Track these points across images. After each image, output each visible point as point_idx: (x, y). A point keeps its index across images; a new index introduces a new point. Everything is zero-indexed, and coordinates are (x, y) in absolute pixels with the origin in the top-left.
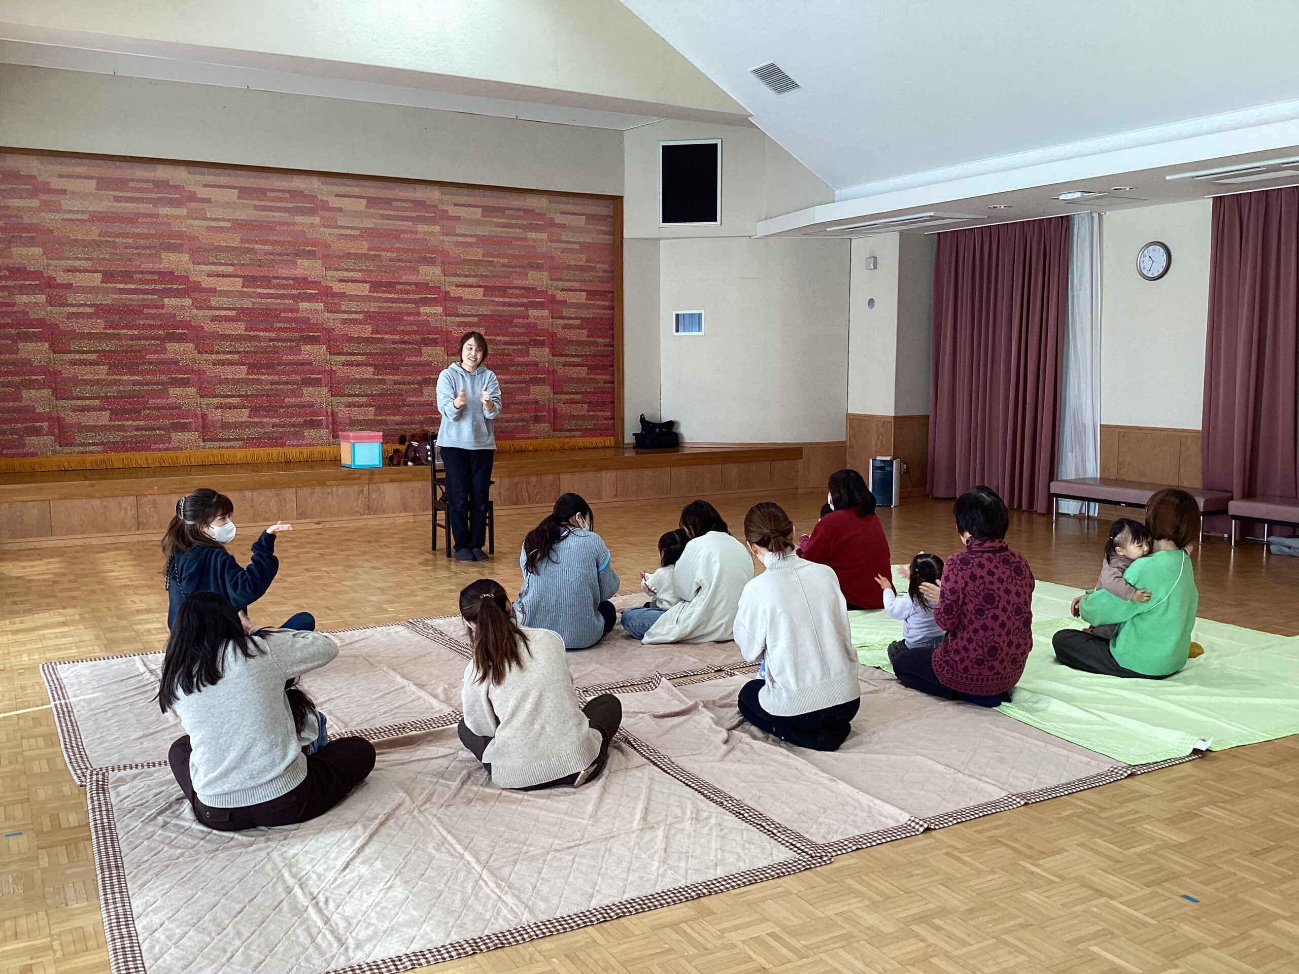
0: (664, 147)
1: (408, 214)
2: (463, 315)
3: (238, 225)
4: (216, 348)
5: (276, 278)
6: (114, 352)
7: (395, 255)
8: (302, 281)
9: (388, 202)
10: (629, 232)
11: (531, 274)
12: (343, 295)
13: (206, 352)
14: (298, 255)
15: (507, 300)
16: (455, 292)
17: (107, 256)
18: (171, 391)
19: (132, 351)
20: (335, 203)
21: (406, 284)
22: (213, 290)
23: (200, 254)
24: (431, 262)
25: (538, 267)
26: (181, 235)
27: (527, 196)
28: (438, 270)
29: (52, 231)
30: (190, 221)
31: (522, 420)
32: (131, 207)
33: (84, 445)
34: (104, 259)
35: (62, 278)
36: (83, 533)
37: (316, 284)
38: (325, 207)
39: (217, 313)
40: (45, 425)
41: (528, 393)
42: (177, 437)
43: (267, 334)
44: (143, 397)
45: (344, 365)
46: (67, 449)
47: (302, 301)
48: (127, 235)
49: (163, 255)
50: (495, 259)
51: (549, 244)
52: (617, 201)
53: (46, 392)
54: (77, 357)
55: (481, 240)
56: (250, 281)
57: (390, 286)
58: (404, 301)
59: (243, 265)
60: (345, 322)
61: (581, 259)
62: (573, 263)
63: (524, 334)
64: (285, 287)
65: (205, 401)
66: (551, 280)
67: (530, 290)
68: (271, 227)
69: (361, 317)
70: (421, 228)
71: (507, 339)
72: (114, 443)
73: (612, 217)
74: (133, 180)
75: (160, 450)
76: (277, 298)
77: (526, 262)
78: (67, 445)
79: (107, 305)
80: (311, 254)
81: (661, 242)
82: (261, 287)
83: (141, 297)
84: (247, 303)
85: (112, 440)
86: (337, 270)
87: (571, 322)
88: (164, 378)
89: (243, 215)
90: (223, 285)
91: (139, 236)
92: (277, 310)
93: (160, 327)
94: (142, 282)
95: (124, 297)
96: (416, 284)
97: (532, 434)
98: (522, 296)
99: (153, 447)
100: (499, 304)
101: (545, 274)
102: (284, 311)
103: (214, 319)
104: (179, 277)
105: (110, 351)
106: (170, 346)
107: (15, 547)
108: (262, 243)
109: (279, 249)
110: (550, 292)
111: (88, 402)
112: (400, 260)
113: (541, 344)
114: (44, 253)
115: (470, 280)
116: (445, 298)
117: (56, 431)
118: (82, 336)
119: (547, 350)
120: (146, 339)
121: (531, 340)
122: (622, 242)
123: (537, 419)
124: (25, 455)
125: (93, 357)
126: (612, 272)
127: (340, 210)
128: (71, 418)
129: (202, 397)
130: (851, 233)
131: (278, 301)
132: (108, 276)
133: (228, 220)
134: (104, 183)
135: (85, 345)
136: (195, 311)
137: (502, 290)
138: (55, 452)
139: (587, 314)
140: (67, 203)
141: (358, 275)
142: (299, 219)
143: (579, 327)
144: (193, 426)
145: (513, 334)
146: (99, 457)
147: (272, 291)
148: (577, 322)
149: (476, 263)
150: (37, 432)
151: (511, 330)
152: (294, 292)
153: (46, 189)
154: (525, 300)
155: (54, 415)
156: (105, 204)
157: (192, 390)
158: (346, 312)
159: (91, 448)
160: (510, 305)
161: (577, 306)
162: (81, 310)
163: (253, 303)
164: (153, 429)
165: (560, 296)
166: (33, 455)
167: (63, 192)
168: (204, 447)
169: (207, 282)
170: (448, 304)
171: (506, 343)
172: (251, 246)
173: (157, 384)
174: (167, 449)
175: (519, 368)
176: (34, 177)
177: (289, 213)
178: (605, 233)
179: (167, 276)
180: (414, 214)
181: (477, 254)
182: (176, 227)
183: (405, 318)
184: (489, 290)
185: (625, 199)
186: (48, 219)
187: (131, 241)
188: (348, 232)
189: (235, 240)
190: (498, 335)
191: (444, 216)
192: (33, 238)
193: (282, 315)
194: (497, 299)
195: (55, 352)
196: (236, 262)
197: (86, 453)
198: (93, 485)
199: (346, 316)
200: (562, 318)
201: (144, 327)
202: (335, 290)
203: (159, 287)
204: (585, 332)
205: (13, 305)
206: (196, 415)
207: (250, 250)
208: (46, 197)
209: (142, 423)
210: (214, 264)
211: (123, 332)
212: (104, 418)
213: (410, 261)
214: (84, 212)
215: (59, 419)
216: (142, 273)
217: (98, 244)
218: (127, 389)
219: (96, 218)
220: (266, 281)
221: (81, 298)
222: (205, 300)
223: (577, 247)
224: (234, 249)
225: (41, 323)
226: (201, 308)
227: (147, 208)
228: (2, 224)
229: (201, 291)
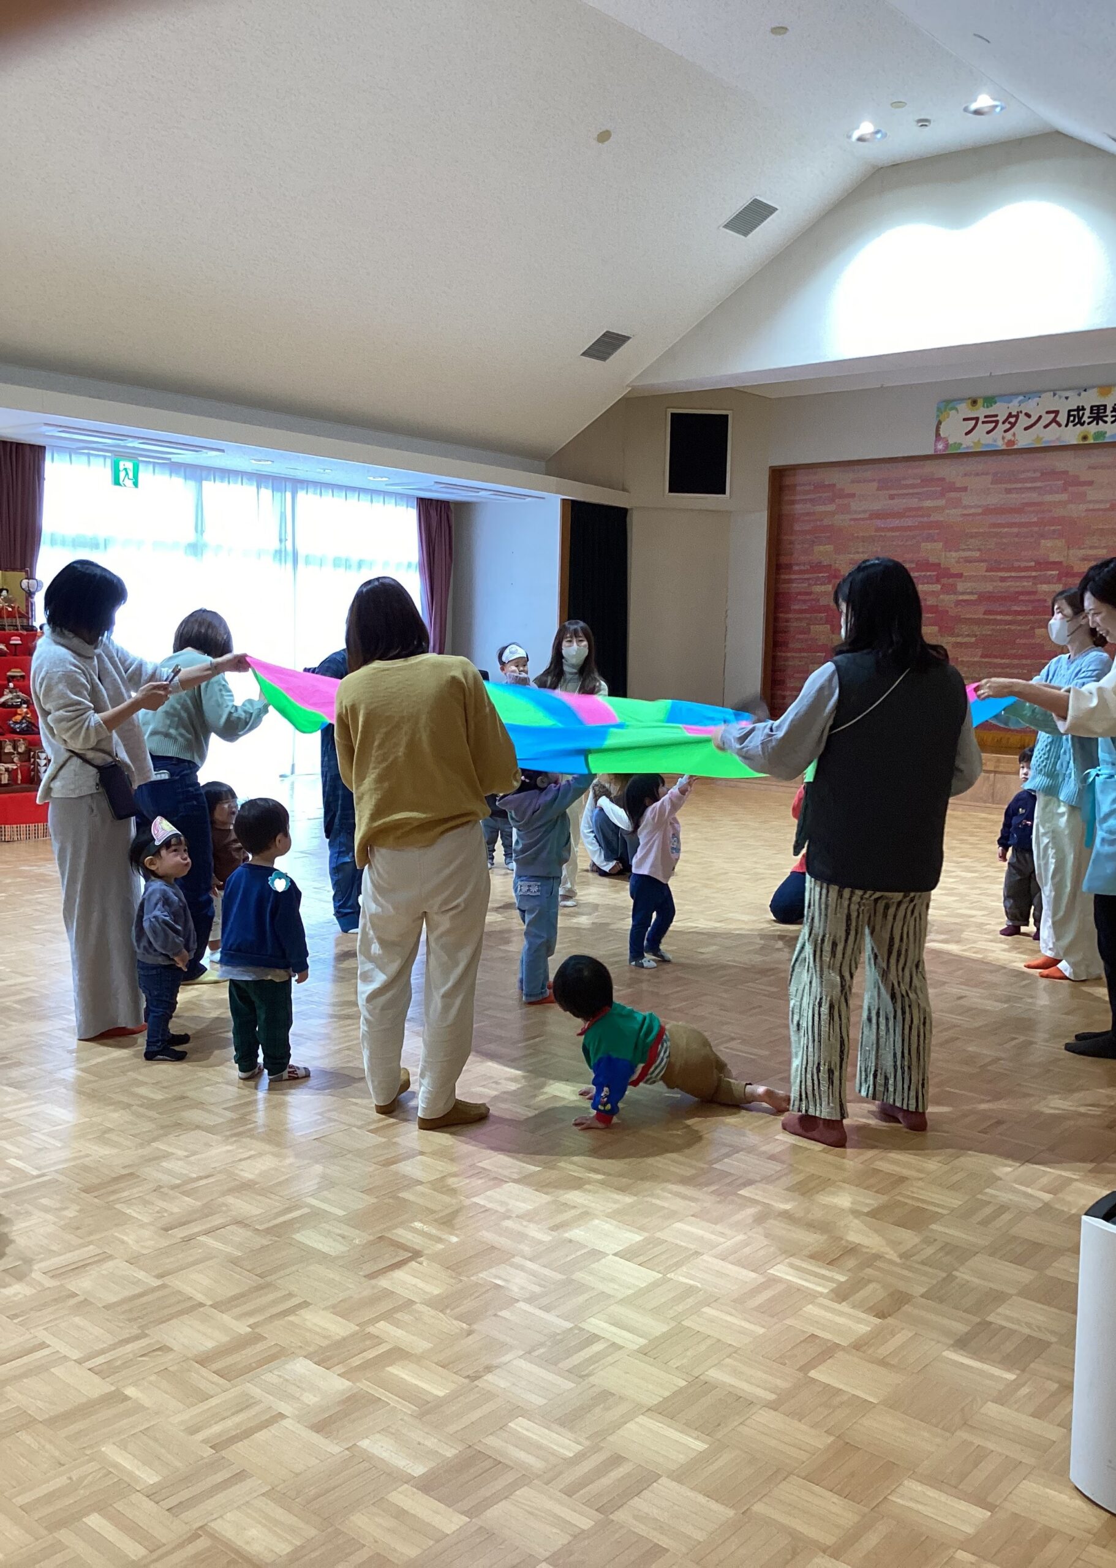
3: (988, 511)
4: (956, 631)
5: (1018, 560)
8: (1044, 564)
13: (950, 636)
14: (1042, 536)
20: (1086, 475)
22: (960, 576)
23: (952, 541)
26: (938, 525)
29: (841, 530)
30: (947, 511)
32: (899, 504)
37: (1058, 564)
38: (1076, 482)
39: (961, 597)
43: (1004, 618)
47: (1041, 583)
48: (898, 529)
56: (994, 565)
59: (990, 549)
64: (1027, 569)
68: (1020, 509)
74: (903, 478)
76: (1017, 581)
80: (1056, 534)
82: (1003, 570)
84: (989, 587)
89: (993, 500)
90: (970, 570)
91: (905, 528)
92: (1017, 592)
102: (1023, 594)
104: (934, 564)
108: (1009, 526)
109: (1024, 531)
114: (835, 549)
127: (1091, 483)
131: (1019, 584)
133: (980, 507)
134: (883, 485)
140: (854, 505)
142: (1048, 498)
147: (1013, 574)
152: (1034, 574)
153: (842, 494)
156: (881, 503)
163: (995, 587)
167: (853, 495)
169: (956, 568)
172: (999, 530)
176: (834, 485)
177: (1039, 493)
179: (924, 565)
182: (936, 517)
186: (841, 520)
187: (897, 533)
188: (1099, 506)
189: (984, 526)
192: (828, 537)
193: (1022, 597)
196: (983, 547)
205: (811, 594)
207: (997, 535)
208: (841, 501)
210: (964, 550)
214: (866, 512)
219: (876, 515)
226: (948, 593)
227: (914, 502)
228: (807, 527)
229: (948, 578)
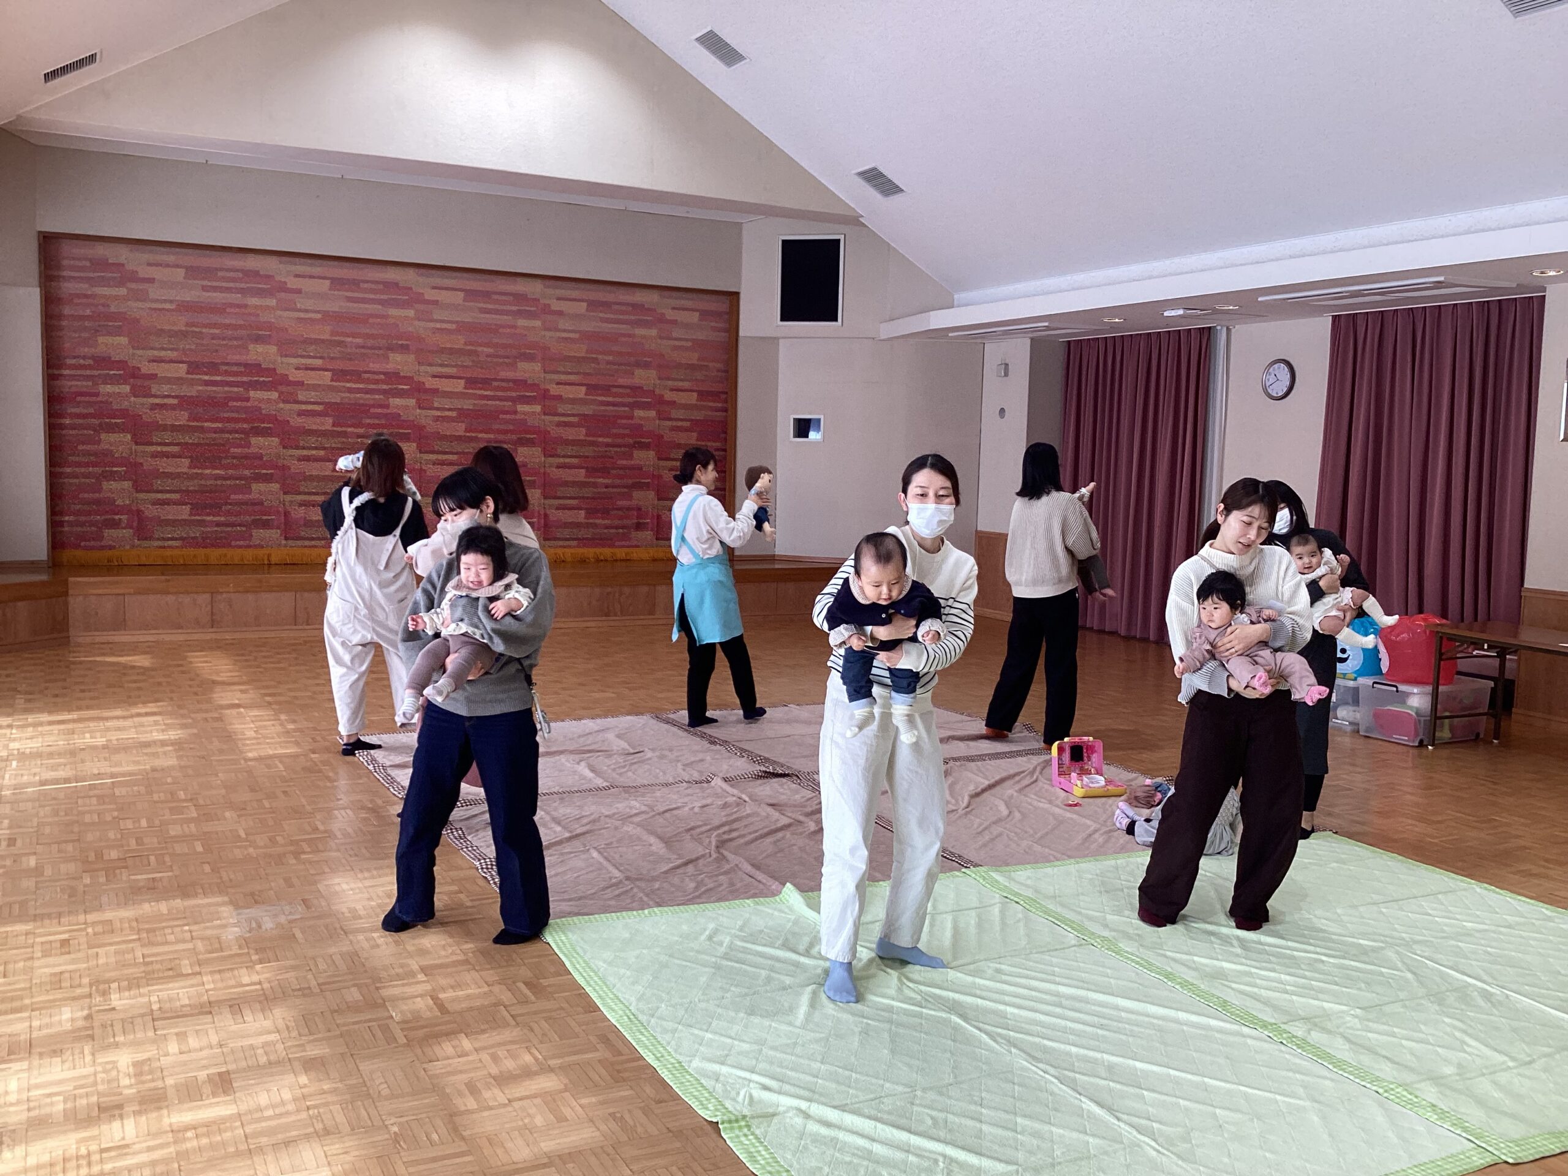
0: (784, 242)
1: (508, 308)
2: (563, 415)
3: (328, 317)
4: (302, 443)
5: (366, 372)
6: (198, 445)
7: (490, 350)
8: (393, 377)
9: (486, 295)
10: (746, 329)
11: (639, 372)
12: (435, 391)
13: (292, 448)
14: (390, 348)
15: (610, 399)
16: (554, 390)
17: (193, 347)
18: (254, 486)
19: (215, 444)
20: (430, 295)
21: (502, 380)
22: (301, 384)
23: (288, 345)
24: (531, 358)
25: (646, 366)
26: (270, 326)
27: (637, 290)
28: (537, 367)
29: (138, 321)
30: (279, 313)
31: (623, 527)
32: (218, 297)
33: (164, 539)
34: (190, 350)
35: (146, 368)
36: (156, 629)
37: (408, 379)
38: (419, 299)
39: (304, 407)
40: (124, 517)
41: (630, 498)
42: (259, 534)
43: (356, 430)
44: (225, 492)
45: (434, 464)
46: (146, 543)
47: (393, 396)
48: (215, 326)
49: (251, 347)
50: (600, 357)
51: (659, 341)
52: (733, 297)
53: (127, 484)
54: (159, 449)
55: (586, 336)
56: (339, 375)
57: (485, 383)
58: (500, 399)
59: (332, 358)
60: (437, 419)
61: (693, 358)
62: (684, 361)
63: (628, 436)
64: (377, 382)
65: (288, 498)
66: (660, 379)
67: (636, 390)
68: (363, 320)
69: (454, 414)
70: (521, 322)
71: (609, 440)
72: (193, 538)
73: (727, 313)
74: (221, 269)
75: (240, 547)
76: (367, 393)
77: (632, 359)
78: (146, 539)
79: (192, 397)
80: (404, 349)
81: (781, 341)
82: (348, 381)
83: (226, 389)
84: (335, 398)
85: (193, 535)
86: (430, 365)
87: (680, 424)
88: (247, 472)
89: (334, 307)
90: (311, 378)
91: (228, 326)
92: (366, 405)
93: (245, 420)
94: (227, 373)
95: (209, 388)
96: (515, 381)
97: (635, 543)
98: (628, 396)
99: (233, 543)
100: (603, 403)
101: (653, 373)
102: (373, 406)
103: (301, 413)
104: (267, 369)
105: (192, 444)
106: (254, 440)
107: (88, 640)
108: (354, 335)
109: (370, 342)
110: (657, 392)
111: (168, 496)
112: (497, 356)
113: (646, 447)
114: (130, 342)
115: (572, 378)
116: (544, 396)
117: (135, 524)
118: (164, 428)
119: (652, 454)
120: (230, 432)
121: (635, 443)
122: (737, 340)
123: (639, 527)
124: (102, 548)
125: (176, 449)
126: (727, 371)
127: (435, 303)
128: (151, 511)
129: (285, 493)
130: (983, 338)
131: (368, 396)
132: (194, 367)
133: (318, 312)
134: (192, 272)
135: (167, 437)
136: (281, 405)
137: (606, 389)
138: (133, 546)
139: (698, 415)
140: (154, 292)
141: (452, 371)
142: (393, 312)
143: (686, 430)
144: (275, 523)
145: (616, 436)
146: (176, 552)
147: (361, 386)
148: (688, 424)
149: (580, 360)
150: (115, 525)
151: (615, 431)
152: (385, 387)
153: (134, 278)
154: (631, 400)
155: (134, 508)
156: (192, 294)
157: (275, 487)
158: (438, 409)
159: (170, 543)
160: (614, 404)
161: (686, 407)
162: (166, 401)
163: (342, 398)
164: (233, 525)
165: (669, 396)
166: (111, 548)
167: (151, 281)
168: (285, 546)
169: (295, 376)
170: (547, 403)
171: (608, 445)
172: (342, 339)
173: (240, 478)
174: (249, 546)
175: (621, 472)
176: (123, 265)
177: (383, 305)
178: (719, 330)
179: (255, 368)
180: (514, 308)
181: (580, 350)
182: (265, 317)
183: (501, 416)
184: (592, 388)
185: (742, 296)
186: (135, 308)
187: (217, 331)
188: (444, 326)
189: (324, 333)
190: (600, 436)
191: (546, 310)
192: (120, 327)
193: (372, 410)
194: (600, 398)
195: (137, 443)
196: (325, 355)
197: (164, 547)
198: (168, 581)
199: (439, 413)
200: (670, 419)
201: (229, 420)
202: (427, 386)
203: (245, 379)
204: (695, 435)
205: (97, 395)
206: (278, 512)
207: (340, 343)
208: (133, 286)
209: (223, 519)
210: (302, 357)
211: (205, 424)
212: (184, 512)
213: (508, 357)
214: (171, 302)
215: (139, 512)
216: (227, 364)
217: (184, 334)
218: (209, 483)
219: (185, 307)
220: (356, 376)
221: (165, 389)
222: (291, 394)
223: (689, 344)
224: (323, 341)
225: (124, 413)
226: (288, 402)
227: (236, 298)
228: (88, 312)
229: (288, 385)
